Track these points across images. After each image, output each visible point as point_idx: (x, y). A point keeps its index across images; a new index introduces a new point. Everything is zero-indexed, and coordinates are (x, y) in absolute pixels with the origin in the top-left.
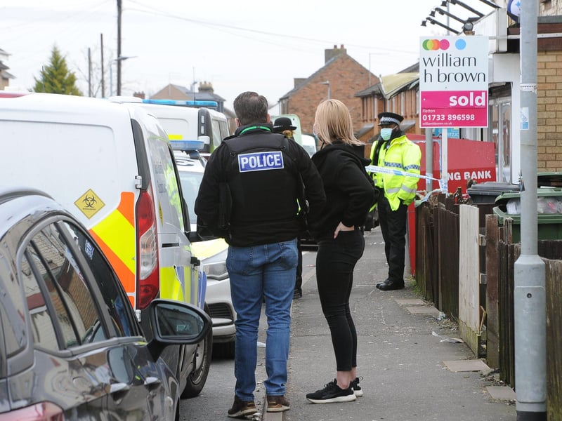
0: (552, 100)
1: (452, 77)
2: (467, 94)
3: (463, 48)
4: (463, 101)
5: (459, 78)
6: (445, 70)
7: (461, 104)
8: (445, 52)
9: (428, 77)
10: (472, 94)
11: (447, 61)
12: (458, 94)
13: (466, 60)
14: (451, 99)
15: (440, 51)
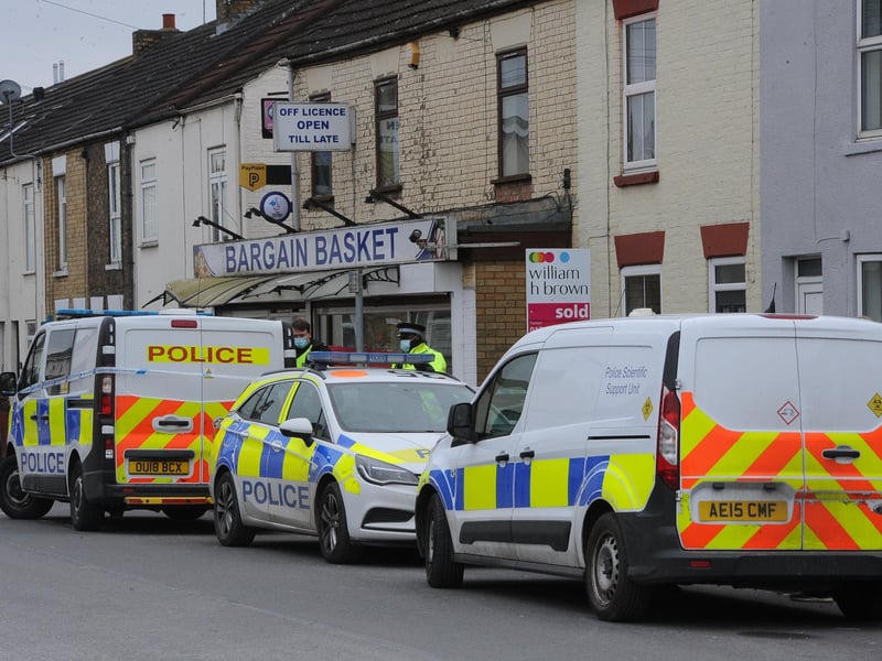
0: (501, 311)
1: (557, 289)
2: (571, 306)
3: (567, 261)
4: (568, 313)
5: (564, 289)
6: (551, 282)
7: (566, 316)
8: (550, 264)
9: (535, 288)
10: (576, 306)
11: (552, 273)
12: (564, 306)
13: (570, 273)
14: (558, 311)
15: (546, 264)
